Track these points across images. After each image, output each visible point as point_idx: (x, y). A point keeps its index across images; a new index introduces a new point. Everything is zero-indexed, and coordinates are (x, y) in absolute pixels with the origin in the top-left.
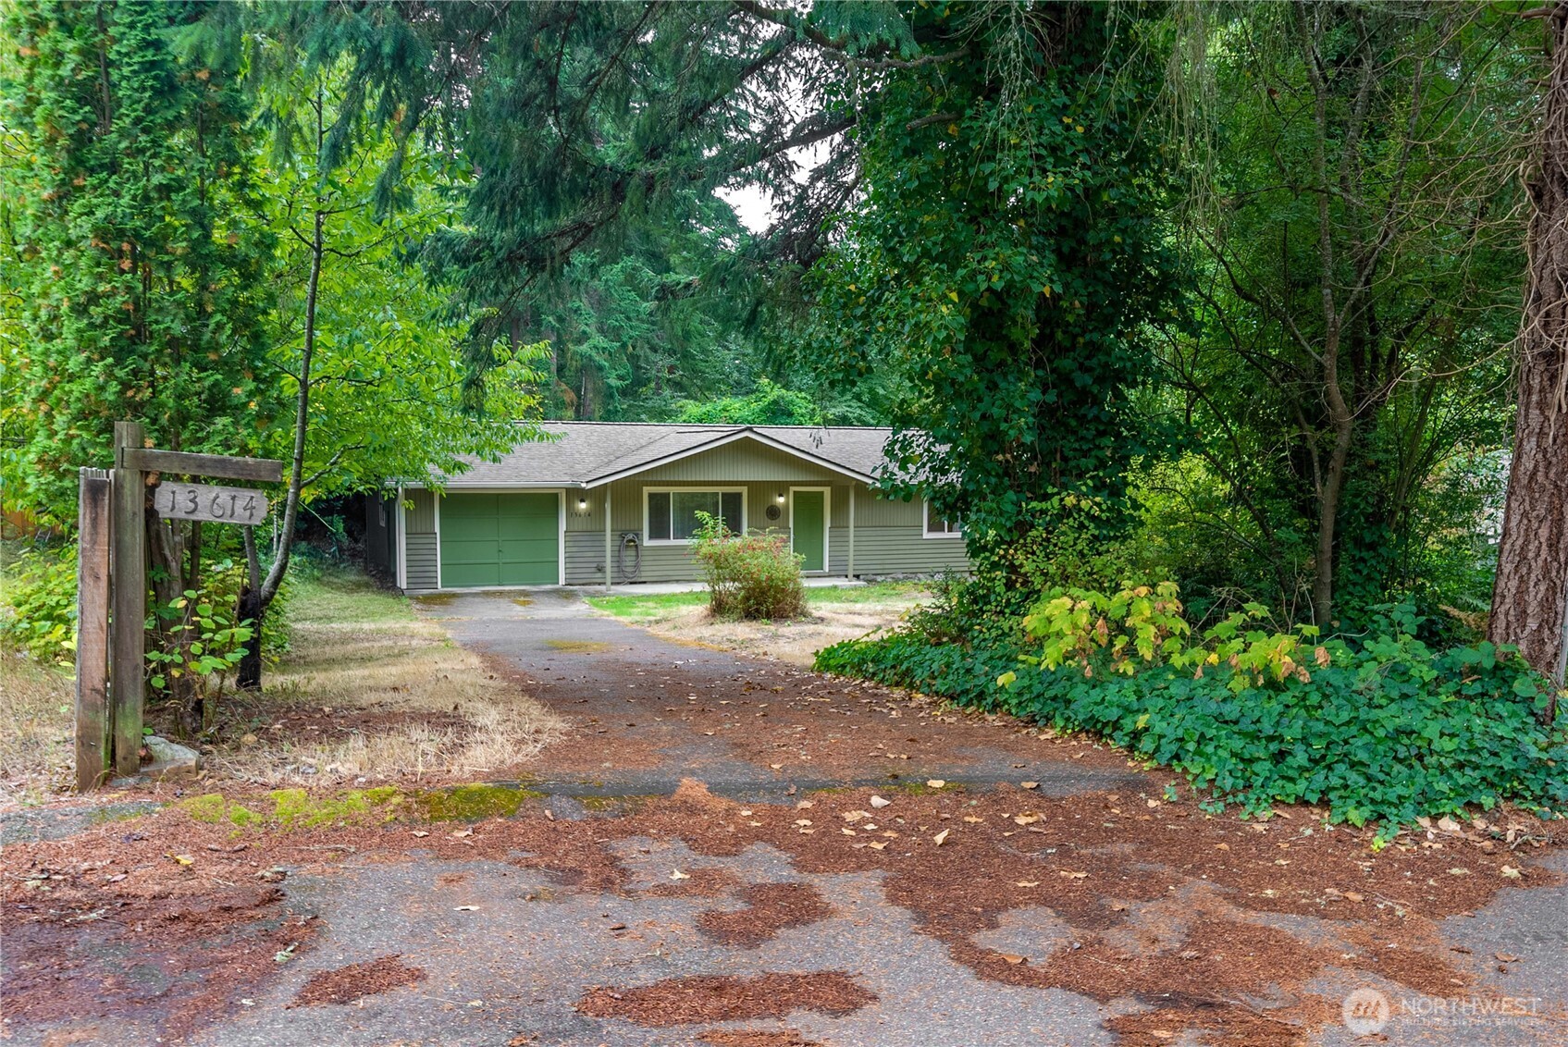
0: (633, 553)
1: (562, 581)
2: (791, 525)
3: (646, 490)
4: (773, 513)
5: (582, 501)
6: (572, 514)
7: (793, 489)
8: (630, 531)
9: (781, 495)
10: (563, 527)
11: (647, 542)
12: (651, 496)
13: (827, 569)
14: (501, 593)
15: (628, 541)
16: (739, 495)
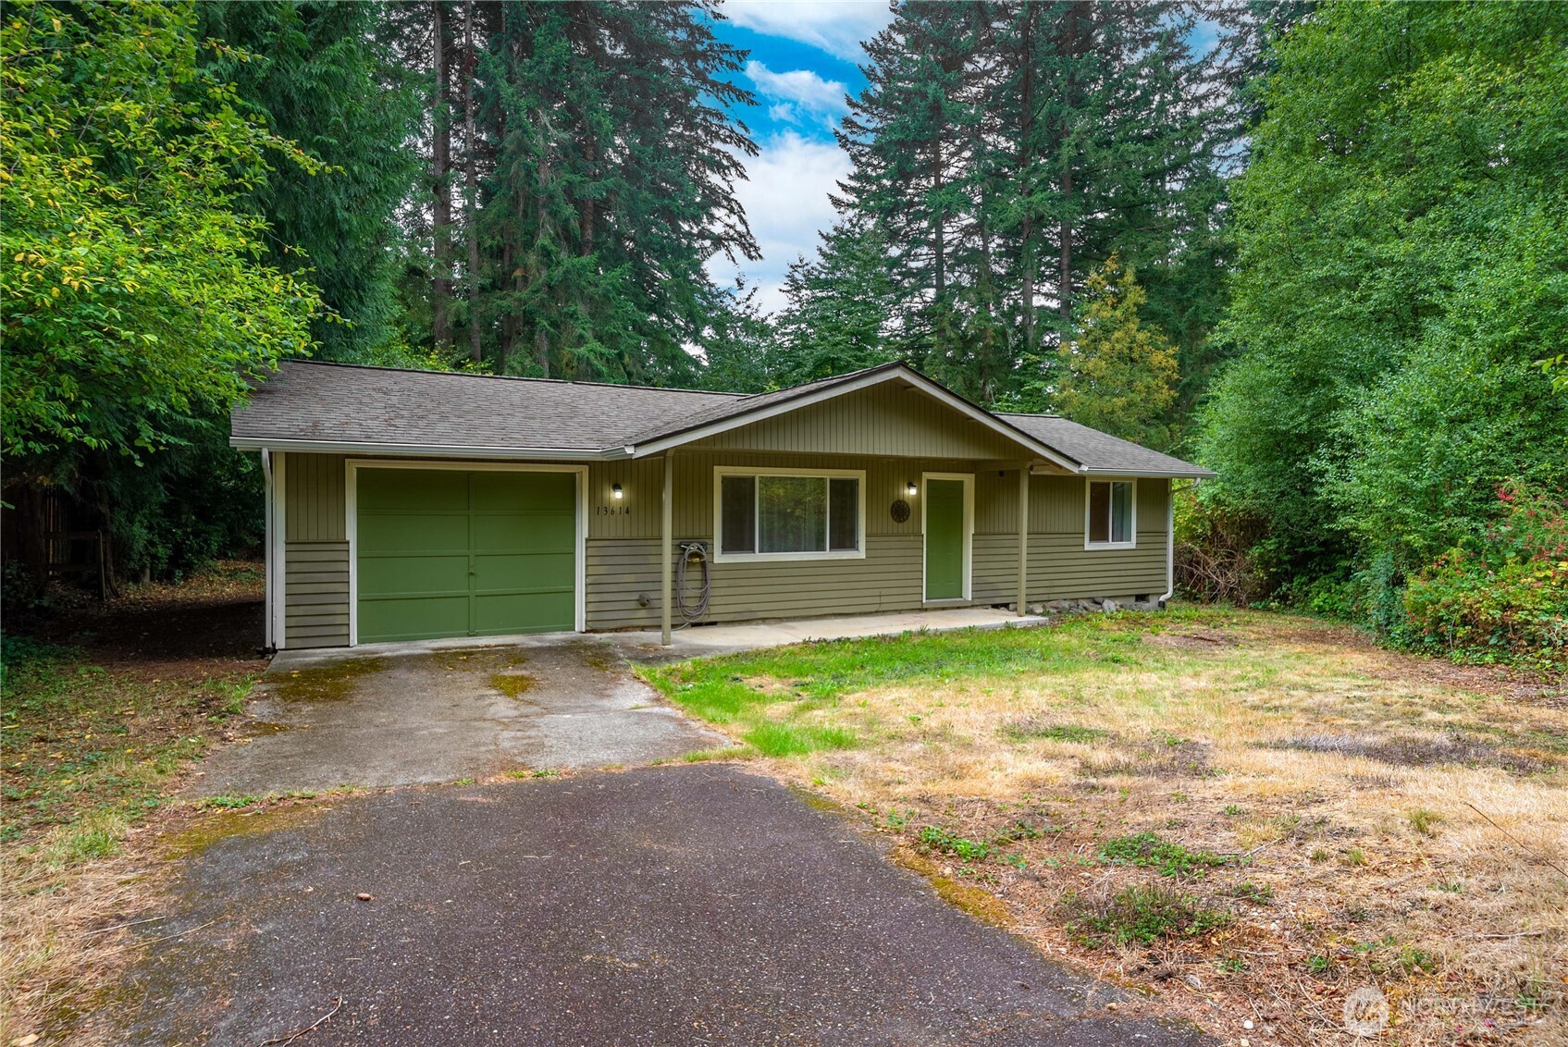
0: (697, 575)
1: (580, 624)
2: (924, 531)
3: (720, 472)
4: (901, 511)
5: (616, 487)
6: (599, 509)
7: (927, 476)
8: (694, 539)
9: (910, 485)
10: (583, 531)
11: (719, 558)
12: (725, 480)
13: (968, 594)
14: (469, 654)
15: (692, 557)
16: (853, 484)
